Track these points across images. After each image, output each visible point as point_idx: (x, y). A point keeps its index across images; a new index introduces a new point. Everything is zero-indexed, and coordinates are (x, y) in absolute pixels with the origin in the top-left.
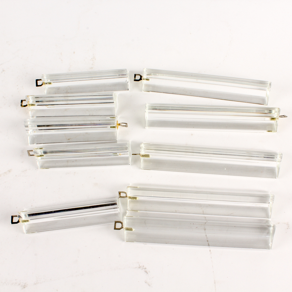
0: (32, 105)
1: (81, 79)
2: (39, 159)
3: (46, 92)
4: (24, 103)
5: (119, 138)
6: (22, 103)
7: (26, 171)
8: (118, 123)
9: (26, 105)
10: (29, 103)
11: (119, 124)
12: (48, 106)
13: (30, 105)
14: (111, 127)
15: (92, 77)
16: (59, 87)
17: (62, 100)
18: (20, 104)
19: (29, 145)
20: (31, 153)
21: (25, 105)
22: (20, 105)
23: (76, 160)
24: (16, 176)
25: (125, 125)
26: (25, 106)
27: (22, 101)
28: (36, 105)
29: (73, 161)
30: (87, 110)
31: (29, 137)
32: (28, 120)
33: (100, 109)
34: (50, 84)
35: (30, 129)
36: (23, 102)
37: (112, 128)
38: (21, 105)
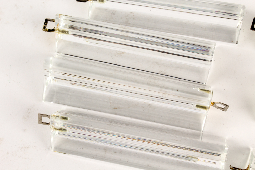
0: (64, 32)
1: (156, 6)
2: (56, 133)
3: (90, 14)
4: (50, 26)
5: (205, 127)
6: (46, 24)
7: (28, 148)
8: (212, 102)
9: (53, 30)
10: (58, 27)
11: (213, 104)
12: (88, 40)
13: (59, 31)
14: (198, 106)
15: (176, 7)
16: (116, 11)
17: (117, 36)
18: (43, 25)
19: (43, 102)
20: (45, 119)
21: (51, 29)
22: (42, 28)
23: (121, 152)
24: (8, 153)
25: (223, 107)
26: (50, 31)
27: (47, 21)
28: (70, 33)
29: (116, 152)
30: (157, 63)
31: (45, 88)
32: (51, 58)
33: (180, 67)
34: (101, 3)
35: (50, 74)
36: (49, 22)
37: (199, 109)
38: (44, 28)
